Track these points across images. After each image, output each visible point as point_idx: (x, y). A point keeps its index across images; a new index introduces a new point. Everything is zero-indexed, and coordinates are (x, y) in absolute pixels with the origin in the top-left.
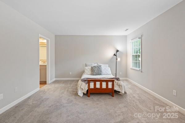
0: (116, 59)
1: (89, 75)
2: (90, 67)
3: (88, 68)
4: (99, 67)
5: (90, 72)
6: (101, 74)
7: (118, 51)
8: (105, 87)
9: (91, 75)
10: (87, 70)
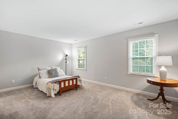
0: (66, 62)
1: (47, 78)
2: (46, 71)
3: (44, 72)
4: (55, 70)
5: (47, 76)
6: (58, 76)
7: (67, 55)
8: (72, 84)
9: (49, 78)
10: (43, 74)
